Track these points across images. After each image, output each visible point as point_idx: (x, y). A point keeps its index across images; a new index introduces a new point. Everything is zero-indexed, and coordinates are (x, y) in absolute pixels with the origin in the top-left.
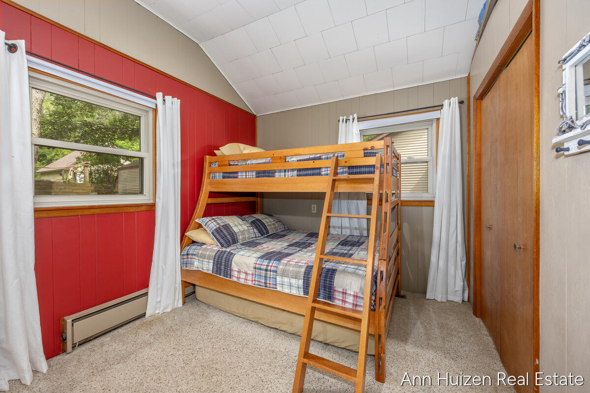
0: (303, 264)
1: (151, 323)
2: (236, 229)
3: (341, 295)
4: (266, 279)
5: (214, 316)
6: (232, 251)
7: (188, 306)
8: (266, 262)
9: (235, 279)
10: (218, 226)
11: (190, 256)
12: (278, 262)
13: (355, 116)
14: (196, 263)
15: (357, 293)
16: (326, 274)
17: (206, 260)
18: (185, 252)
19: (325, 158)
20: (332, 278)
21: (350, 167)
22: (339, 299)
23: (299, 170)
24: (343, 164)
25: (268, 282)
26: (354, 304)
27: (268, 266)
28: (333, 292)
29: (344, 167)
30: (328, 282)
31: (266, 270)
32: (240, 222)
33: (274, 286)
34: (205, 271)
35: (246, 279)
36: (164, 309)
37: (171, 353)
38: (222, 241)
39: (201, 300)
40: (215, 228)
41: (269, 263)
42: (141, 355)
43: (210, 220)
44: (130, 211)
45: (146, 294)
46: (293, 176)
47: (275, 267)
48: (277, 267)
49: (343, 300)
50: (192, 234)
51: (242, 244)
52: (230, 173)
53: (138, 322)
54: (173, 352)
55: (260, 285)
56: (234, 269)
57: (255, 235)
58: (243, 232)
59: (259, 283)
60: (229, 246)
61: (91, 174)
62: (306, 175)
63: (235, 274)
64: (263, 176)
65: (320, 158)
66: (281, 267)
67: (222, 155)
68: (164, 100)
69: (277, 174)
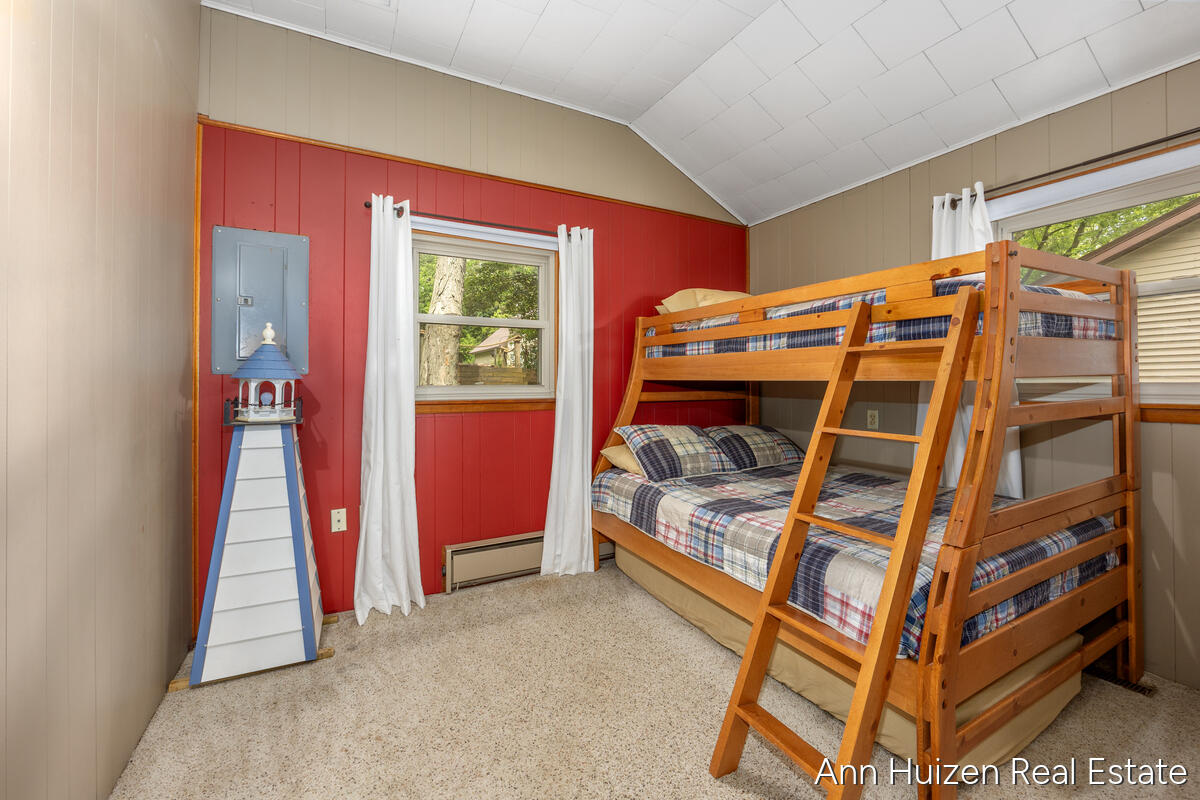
0: (775, 530)
1: (545, 584)
2: (680, 451)
3: (838, 606)
4: (706, 547)
5: (634, 599)
6: (661, 489)
7: (602, 573)
8: (709, 516)
9: (660, 538)
10: (646, 442)
11: (602, 490)
12: (730, 518)
13: (979, 187)
14: (610, 502)
15: (871, 608)
16: (812, 555)
17: (623, 499)
18: (597, 482)
19: (845, 307)
20: (822, 566)
21: (900, 323)
22: (834, 615)
23: (792, 335)
24: (884, 315)
25: (710, 553)
26: (861, 632)
27: (711, 522)
28: (822, 596)
29: (887, 323)
30: (812, 573)
31: (708, 530)
32: (691, 438)
33: (719, 563)
34: (621, 517)
35: (676, 542)
36: (566, 569)
37: (555, 633)
38: (651, 469)
39: (622, 567)
40: (642, 444)
41: (714, 517)
42: (519, 623)
43: (635, 431)
44: (521, 409)
45: (541, 539)
46: (779, 348)
47: (722, 525)
48: (726, 527)
49: (841, 619)
50: (611, 453)
51: (687, 480)
52: (674, 346)
53: (530, 579)
54: (559, 633)
55: (697, 557)
56: (660, 520)
57: (723, 465)
58: (694, 457)
59: (696, 553)
60: (661, 480)
61: (525, 353)
62: (805, 345)
63: (661, 529)
64: (727, 351)
65: (833, 307)
66: (732, 528)
67: (666, 312)
68: (569, 235)
69: (750, 344)
